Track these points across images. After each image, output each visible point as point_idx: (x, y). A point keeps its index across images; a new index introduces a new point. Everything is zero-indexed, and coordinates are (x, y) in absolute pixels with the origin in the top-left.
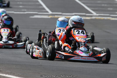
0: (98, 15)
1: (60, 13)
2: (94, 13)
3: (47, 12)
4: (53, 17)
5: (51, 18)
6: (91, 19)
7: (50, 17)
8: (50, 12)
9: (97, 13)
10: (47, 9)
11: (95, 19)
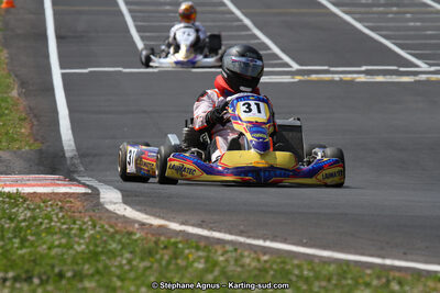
0: (433, 69)
1: (326, 68)
2: (424, 66)
3: (288, 65)
4: (306, 78)
5: (300, 81)
6: (416, 82)
7: (298, 78)
8: (295, 67)
9: (431, 65)
10: (286, 59)
11: (428, 82)
